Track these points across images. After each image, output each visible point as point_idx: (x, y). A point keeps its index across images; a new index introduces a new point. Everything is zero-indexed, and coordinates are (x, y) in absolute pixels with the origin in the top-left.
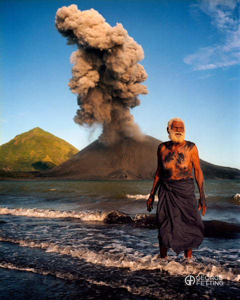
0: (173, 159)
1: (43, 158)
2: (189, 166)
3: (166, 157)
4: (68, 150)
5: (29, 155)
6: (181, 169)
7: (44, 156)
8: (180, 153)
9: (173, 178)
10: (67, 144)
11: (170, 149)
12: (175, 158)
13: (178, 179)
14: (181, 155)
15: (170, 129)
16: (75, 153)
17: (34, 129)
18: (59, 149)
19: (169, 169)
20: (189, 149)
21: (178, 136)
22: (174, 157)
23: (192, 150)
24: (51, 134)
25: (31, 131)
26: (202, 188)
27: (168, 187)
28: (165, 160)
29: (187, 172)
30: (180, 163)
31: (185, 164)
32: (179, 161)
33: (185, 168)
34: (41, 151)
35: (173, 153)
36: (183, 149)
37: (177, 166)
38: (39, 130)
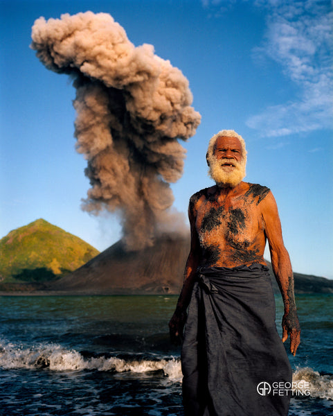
0: (219, 223)
1: (48, 263)
2: (255, 240)
3: (206, 221)
4: (84, 251)
5: (28, 259)
6: (237, 246)
7: (49, 260)
8: (234, 208)
9: (219, 264)
10: (82, 243)
11: (214, 201)
12: (224, 220)
13: (231, 267)
14: (238, 215)
15: (210, 154)
16: (94, 255)
17: (37, 221)
18: (72, 249)
19: (212, 246)
20: (256, 201)
21: (227, 168)
22: (221, 220)
23: (262, 202)
24: (59, 228)
25: (32, 224)
26: (288, 291)
27: (208, 285)
28: (203, 227)
29: (252, 253)
30: (236, 232)
31: (247, 234)
32: (232, 228)
33: (246, 244)
34: (45, 252)
35: (221, 209)
36: (243, 201)
37: (228, 240)
38: (43, 223)
